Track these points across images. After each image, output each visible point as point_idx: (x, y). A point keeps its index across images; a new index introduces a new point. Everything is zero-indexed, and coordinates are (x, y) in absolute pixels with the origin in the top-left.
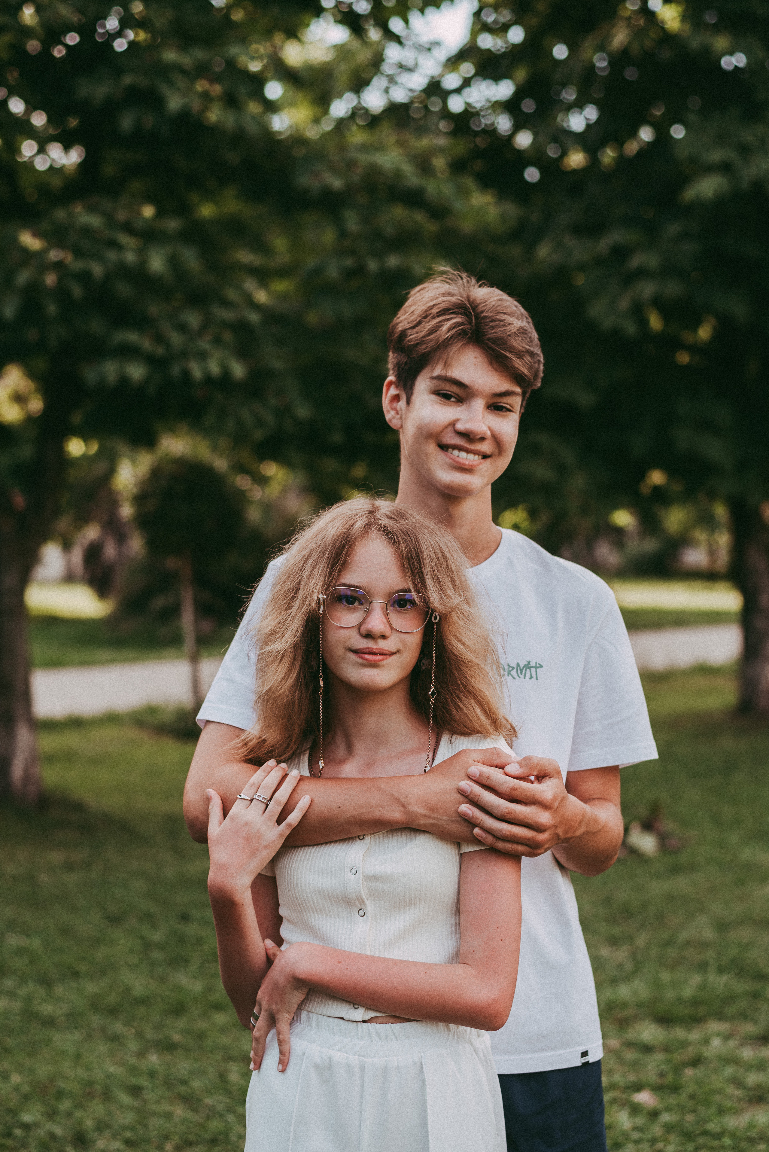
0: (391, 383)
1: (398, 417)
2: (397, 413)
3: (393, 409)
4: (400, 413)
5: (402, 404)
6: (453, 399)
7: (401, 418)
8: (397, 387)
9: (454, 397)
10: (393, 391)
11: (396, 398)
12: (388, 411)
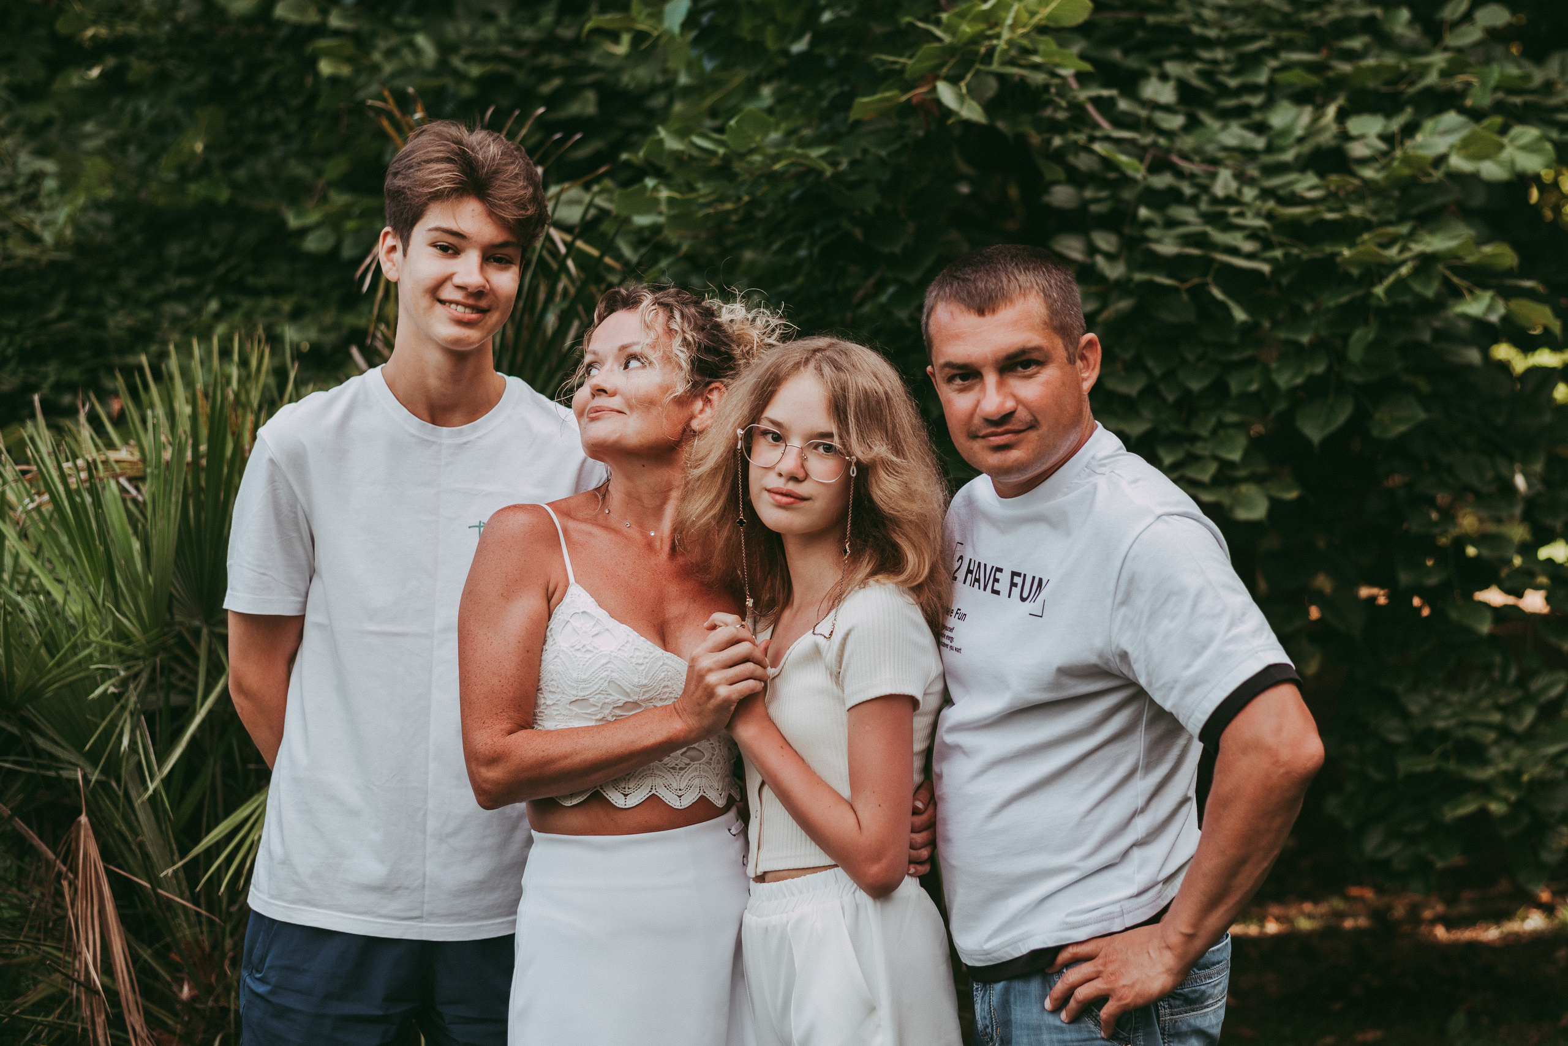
0: (387, 234)
1: (395, 268)
2: (394, 265)
3: (388, 260)
4: (396, 265)
5: (398, 255)
6: (450, 252)
7: (397, 270)
8: (394, 237)
9: (452, 249)
10: (390, 241)
11: (393, 249)
12: (385, 263)
